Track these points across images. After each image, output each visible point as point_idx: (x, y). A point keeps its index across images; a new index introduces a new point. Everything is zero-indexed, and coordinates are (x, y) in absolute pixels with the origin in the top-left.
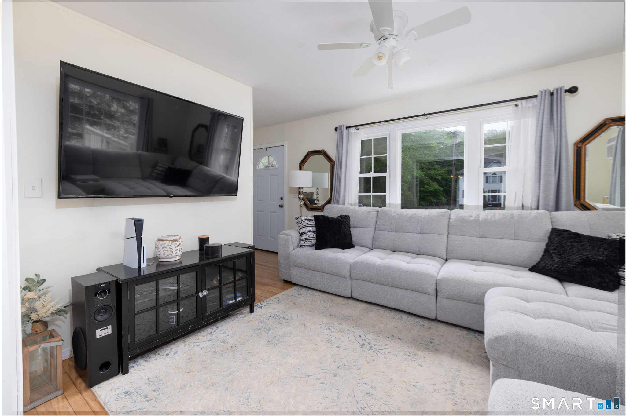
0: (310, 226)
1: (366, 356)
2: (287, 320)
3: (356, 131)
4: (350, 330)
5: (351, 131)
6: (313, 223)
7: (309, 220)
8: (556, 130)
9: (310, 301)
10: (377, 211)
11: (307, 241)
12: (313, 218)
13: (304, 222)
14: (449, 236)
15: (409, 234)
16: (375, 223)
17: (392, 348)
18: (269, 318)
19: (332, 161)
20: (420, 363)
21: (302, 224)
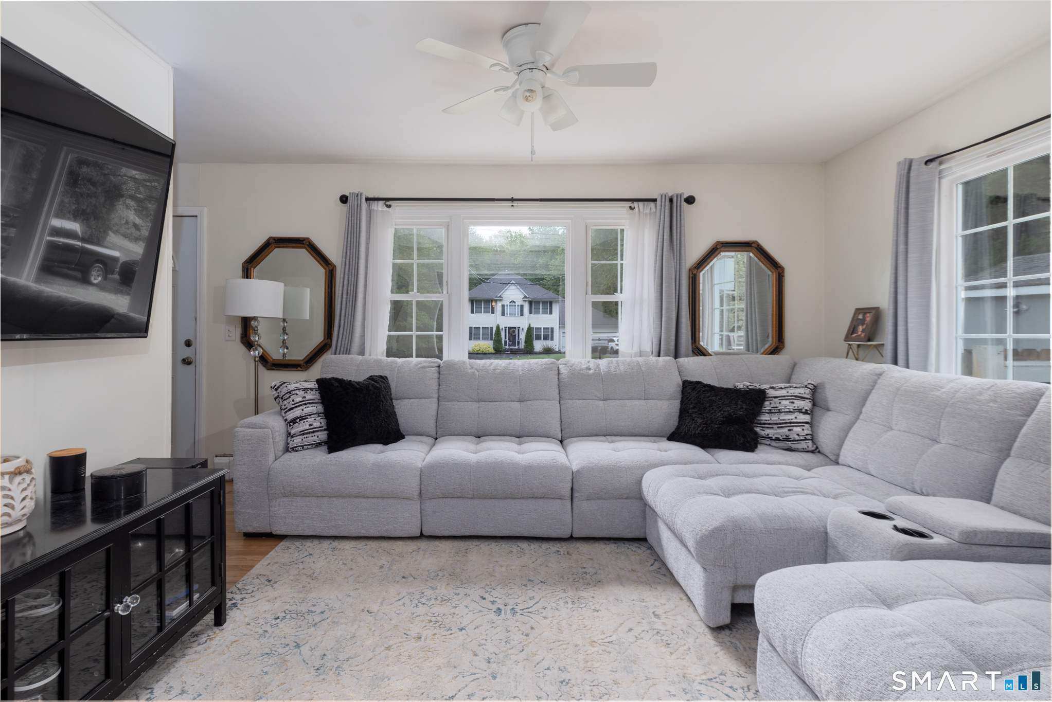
0: (310, 403)
1: (517, 625)
2: (322, 613)
3: (385, 209)
4: (459, 594)
5: (376, 208)
6: (315, 396)
7: (305, 390)
8: (675, 250)
9: (341, 563)
10: (437, 365)
11: (308, 435)
12: (313, 385)
13: (296, 394)
14: (562, 402)
15: (502, 403)
16: (437, 388)
17: (542, 599)
18: (274, 622)
19: (329, 264)
20: (593, 607)
21: (291, 399)
